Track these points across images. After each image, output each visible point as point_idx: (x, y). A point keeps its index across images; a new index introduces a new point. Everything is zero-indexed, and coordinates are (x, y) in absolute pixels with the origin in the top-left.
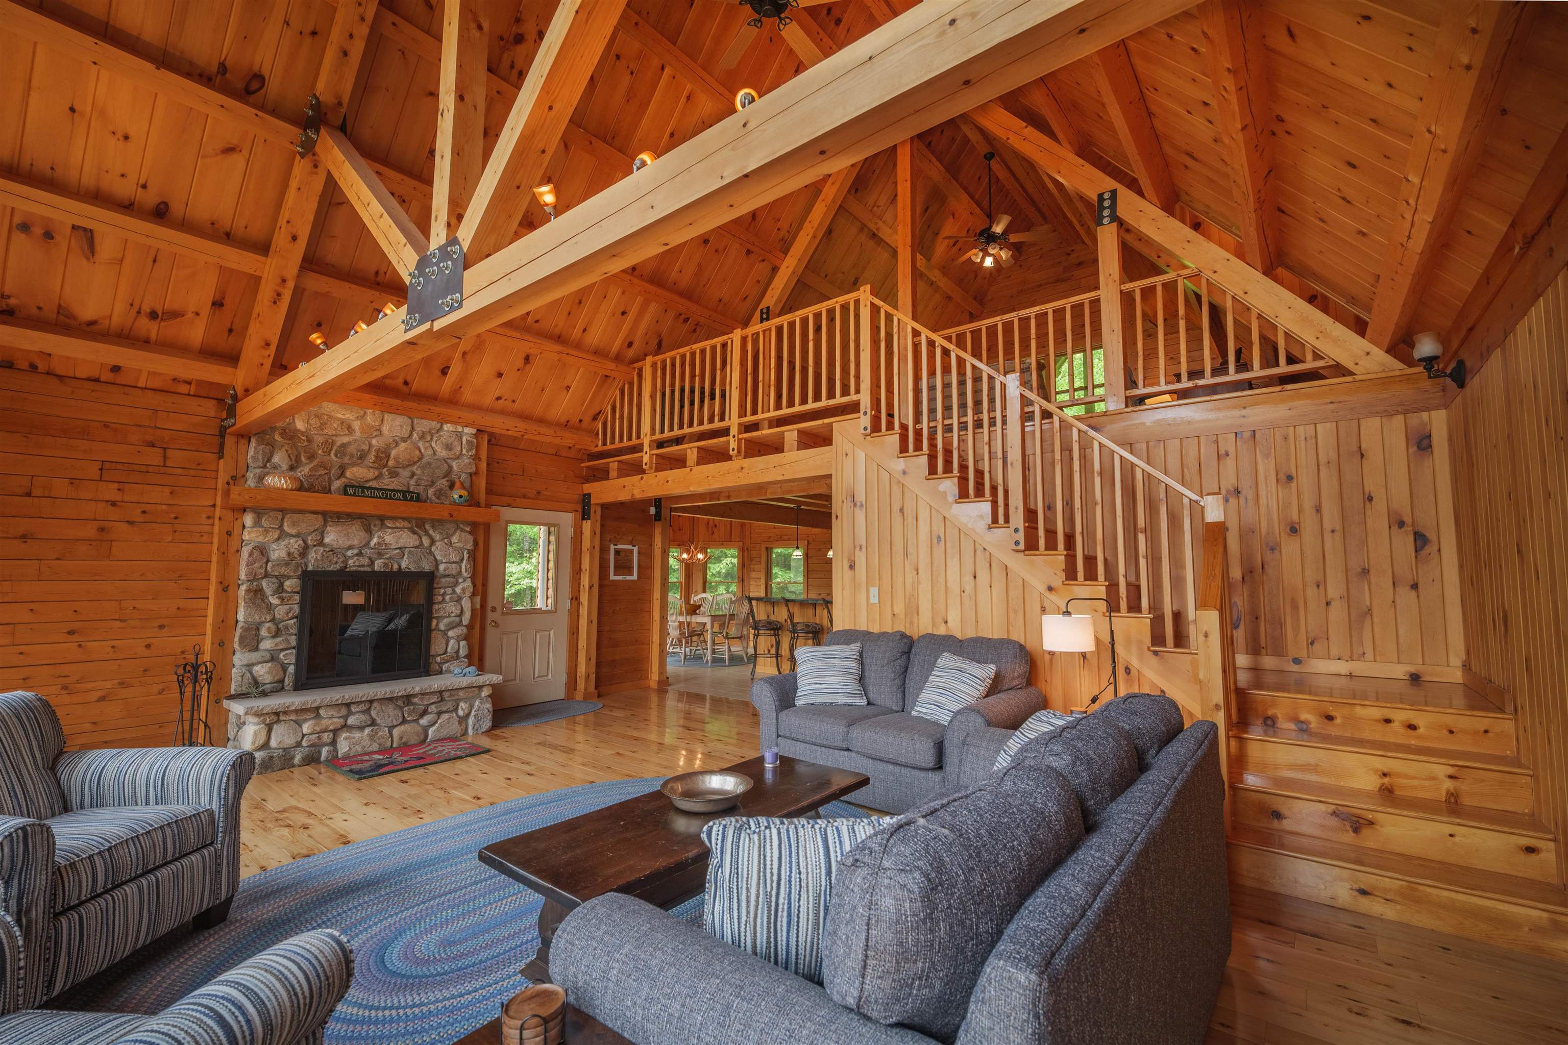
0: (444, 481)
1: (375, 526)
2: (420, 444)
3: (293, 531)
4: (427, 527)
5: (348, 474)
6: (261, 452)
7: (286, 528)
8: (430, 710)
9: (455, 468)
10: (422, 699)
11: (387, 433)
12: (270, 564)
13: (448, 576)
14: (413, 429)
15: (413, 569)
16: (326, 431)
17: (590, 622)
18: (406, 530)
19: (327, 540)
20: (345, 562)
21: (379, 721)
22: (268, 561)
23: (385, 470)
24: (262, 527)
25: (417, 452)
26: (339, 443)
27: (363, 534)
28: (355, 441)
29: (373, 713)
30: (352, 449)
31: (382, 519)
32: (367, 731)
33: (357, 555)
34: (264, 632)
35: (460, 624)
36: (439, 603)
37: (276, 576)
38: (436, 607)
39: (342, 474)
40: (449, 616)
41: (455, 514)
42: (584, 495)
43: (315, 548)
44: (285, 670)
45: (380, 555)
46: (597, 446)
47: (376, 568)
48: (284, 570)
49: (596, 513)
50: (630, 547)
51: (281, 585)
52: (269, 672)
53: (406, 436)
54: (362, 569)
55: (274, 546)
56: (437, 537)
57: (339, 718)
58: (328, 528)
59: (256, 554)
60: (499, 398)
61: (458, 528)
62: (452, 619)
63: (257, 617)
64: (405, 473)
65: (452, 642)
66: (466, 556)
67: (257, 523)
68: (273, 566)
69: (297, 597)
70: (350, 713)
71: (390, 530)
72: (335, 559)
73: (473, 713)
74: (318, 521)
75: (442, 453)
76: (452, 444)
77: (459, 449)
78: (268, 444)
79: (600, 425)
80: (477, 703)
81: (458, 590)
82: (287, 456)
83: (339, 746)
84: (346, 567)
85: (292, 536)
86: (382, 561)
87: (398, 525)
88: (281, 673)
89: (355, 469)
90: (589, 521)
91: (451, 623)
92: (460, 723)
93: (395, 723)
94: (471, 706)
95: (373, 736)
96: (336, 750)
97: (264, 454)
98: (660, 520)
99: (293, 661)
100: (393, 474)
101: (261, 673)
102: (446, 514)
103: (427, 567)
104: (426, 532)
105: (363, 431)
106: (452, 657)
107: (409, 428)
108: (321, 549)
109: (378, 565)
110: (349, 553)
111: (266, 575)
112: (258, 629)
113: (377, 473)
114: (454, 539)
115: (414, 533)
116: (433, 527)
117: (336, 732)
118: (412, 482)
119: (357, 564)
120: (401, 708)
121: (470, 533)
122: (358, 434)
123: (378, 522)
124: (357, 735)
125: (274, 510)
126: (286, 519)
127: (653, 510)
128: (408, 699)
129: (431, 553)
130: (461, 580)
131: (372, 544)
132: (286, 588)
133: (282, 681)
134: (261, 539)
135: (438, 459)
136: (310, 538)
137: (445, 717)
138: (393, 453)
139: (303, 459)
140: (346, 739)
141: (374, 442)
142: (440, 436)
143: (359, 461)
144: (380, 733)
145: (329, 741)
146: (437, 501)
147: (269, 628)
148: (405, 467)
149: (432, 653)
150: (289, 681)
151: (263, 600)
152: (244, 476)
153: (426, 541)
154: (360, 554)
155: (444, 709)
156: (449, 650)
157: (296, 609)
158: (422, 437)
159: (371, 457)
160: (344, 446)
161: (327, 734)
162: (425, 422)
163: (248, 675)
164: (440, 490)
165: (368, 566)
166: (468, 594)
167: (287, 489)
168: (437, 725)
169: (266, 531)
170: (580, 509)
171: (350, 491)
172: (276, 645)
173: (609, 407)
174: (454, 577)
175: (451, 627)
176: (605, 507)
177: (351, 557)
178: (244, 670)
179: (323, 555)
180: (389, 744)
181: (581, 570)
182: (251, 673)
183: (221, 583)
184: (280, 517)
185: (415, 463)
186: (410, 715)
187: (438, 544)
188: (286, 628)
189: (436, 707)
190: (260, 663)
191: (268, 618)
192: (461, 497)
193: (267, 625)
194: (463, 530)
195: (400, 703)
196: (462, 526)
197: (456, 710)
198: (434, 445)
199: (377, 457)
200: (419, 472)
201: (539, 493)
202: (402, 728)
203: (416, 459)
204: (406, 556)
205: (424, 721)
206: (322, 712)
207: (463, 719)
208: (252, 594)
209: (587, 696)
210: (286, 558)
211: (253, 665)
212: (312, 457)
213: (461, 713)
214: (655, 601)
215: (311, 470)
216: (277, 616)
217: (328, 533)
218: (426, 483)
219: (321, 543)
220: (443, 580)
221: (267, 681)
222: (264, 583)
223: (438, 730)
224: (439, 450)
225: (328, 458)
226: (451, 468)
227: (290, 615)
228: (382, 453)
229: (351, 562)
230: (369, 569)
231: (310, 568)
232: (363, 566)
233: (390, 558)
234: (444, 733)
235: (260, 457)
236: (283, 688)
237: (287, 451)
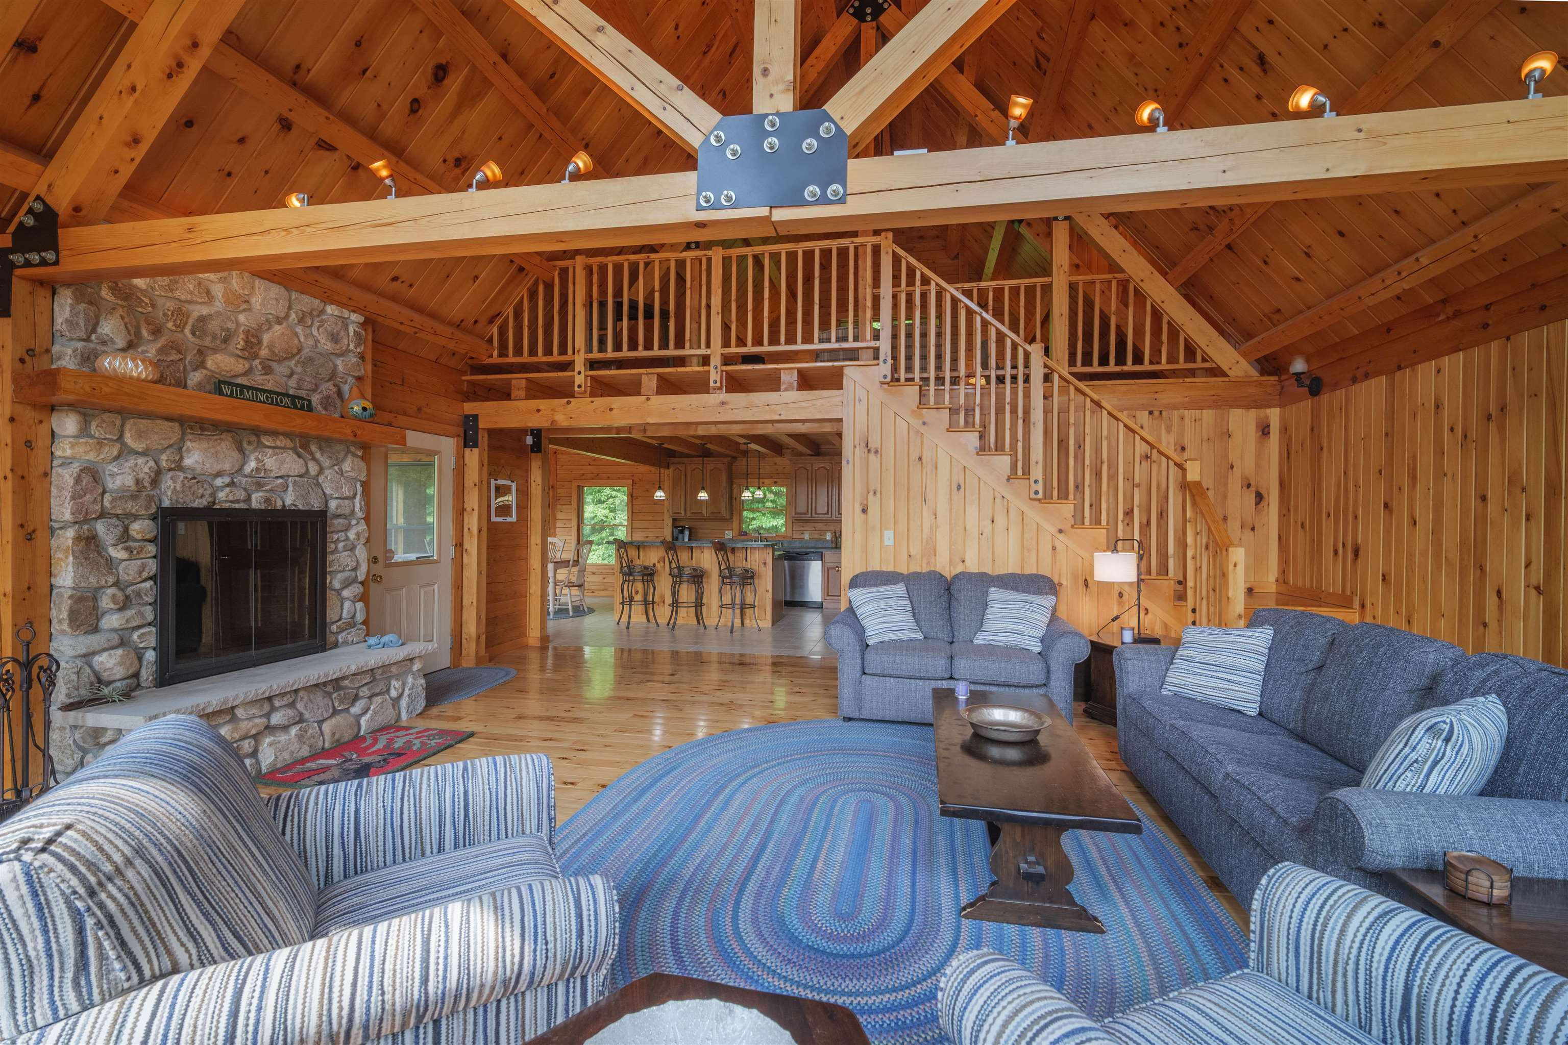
0: (330, 385)
1: (249, 443)
2: (299, 329)
3: (139, 446)
4: (313, 448)
5: (209, 363)
6: (82, 316)
7: (128, 438)
8: (361, 694)
9: (341, 368)
10: (352, 681)
11: (258, 307)
12: (107, 497)
13: (339, 516)
14: (290, 308)
15: (301, 507)
16: (177, 294)
17: (479, 573)
18: (290, 452)
19: (188, 462)
20: (213, 494)
21: (307, 715)
22: (104, 492)
23: (257, 362)
24: (92, 437)
25: (296, 341)
26: (195, 315)
27: (235, 454)
28: (219, 314)
29: (300, 706)
30: (214, 326)
31: (257, 432)
32: (294, 731)
33: (228, 485)
34: (105, 602)
35: (355, 581)
36: (332, 553)
37: (117, 516)
38: (330, 558)
39: (201, 365)
40: (343, 571)
41: (359, 432)
42: (467, 417)
43: (171, 474)
44: (140, 659)
45: (259, 486)
46: (491, 356)
47: (255, 505)
48: (131, 507)
49: (483, 439)
50: (508, 483)
51: (126, 529)
52: (121, 664)
53: (282, 315)
54: (237, 506)
55: (113, 468)
56: (327, 463)
57: (260, 717)
58: (189, 444)
59: (86, 479)
60: (395, 279)
61: (348, 451)
62: (347, 574)
63: (93, 580)
64: (281, 369)
65: (347, 605)
66: (359, 489)
67: (84, 431)
68: (114, 500)
69: (152, 549)
70: (273, 709)
71: (270, 451)
72: (201, 491)
73: (407, 692)
74: (172, 432)
75: (327, 345)
76: (338, 334)
77: (346, 342)
78: (90, 303)
79: (495, 331)
80: (410, 679)
81: (352, 535)
82: (123, 327)
83: (260, 756)
84: (214, 503)
85: (137, 453)
86: (261, 494)
87: (278, 443)
88: (136, 662)
89: (219, 357)
90: (476, 451)
91: (346, 579)
92: (393, 706)
93: (326, 715)
94: (404, 684)
95: (302, 736)
96: (258, 763)
97: (87, 321)
98: (539, 451)
99: (153, 644)
100: (267, 370)
101: (108, 666)
102: (349, 431)
103: (316, 505)
104: (312, 454)
105: (228, 302)
106: (349, 623)
107: (287, 306)
108: (181, 475)
109: (257, 501)
110: (219, 482)
111: (102, 515)
112: (95, 599)
113: (247, 366)
114: (347, 466)
115: (299, 456)
116: (320, 449)
117: (256, 737)
118: (292, 383)
119: (231, 498)
120: (329, 694)
121: (362, 458)
122: (219, 305)
123: (253, 438)
124: (283, 738)
125: (109, 411)
126: (127, 427)
127: (529, 440)
128: (336, 683)
129: (318, 485)
130: (354, 522)
131: (248, 469)
132: (133, 533)
133: (136, 675)
134: (92, 456)
135: (320, 354)
136: (164, 457)
137: (378, 700)
138: (266, 338)
139: (145, 333)
140: (270, 745)
141: (242, 318)
142: (322, 321)
143: (223, 346)
144: (310, 731)
145: (251, 750)
146: (324, 412)
147: (114, 595)
148: (280, 361)
149: (328, 620)
150: (147, 675)
151: (99, 553)
152: (48, 351)
153: (313, 469)
154: (232, 484)
155: (377, 691)
156: (344, 615)
157: (152, 566)
158: (301, 321)
159: (239, 341)
160: (202, 319)
161: (247, 741)
162: (306, 299)
163: (88, 670)
164: (328, 397)
165: (244, 501)
166: (363, 540)
168: (370, 712)
169: (100, 444)
170: (462, 435)
171: (226, 390)
172: (128, 621)
173: (511, 310)
174: (345, 516)
175: (347, 584)
176: (493, 433)
177: (222, 488)
178: (79, 664)
179: (184, 485)
180: (320, 744)
181: (464, 510)
182: (91, 667)
183: (22, 526)
184: (118, 423)
185: (293, 356)
186: (341, 702)
187: (327, 472)
188: (138, 594)
189: (369, 689)
190: (105, 650)
191: (111, 580)
192: (364, 409)
193: (110, 591)
194: (354, 455)
195: (329, 688)
196: (353, 449)
197: (388, 691)
198: (315, 333)
199: (247, 341)
200: (299, 369)
201: (419, 409)
202: (334, 721)
203: (295, 351)
204: (290, 488)
205: (356, 709)
206: (239, 712)
207: (396, 701)
208: (83, 543)
209: (479, 660)
210: (134, 488)
211: (94, 653)
212: (157, 332)
213: (394, 693)
214: (533, 547)
215: (160, 351)
216: (124, 577)
217: (188, 450)
218: (310, 387)
219: (179, 467)
220: (336, 522)
221: (118, 677)
222: (100, 527)
223: (372, 718)
224: (322, 341)
225: (180, 335)
226: (335, 366)
227: (145, 575)
228: (253, 336)
229: (221, 495)
230: (246, 507)
231: (166, 503)
232: (238, 501)
233: (271, 490)
234: (380, 721)
235: (82, 323)
236: (138, 685)
237: (122, 318)
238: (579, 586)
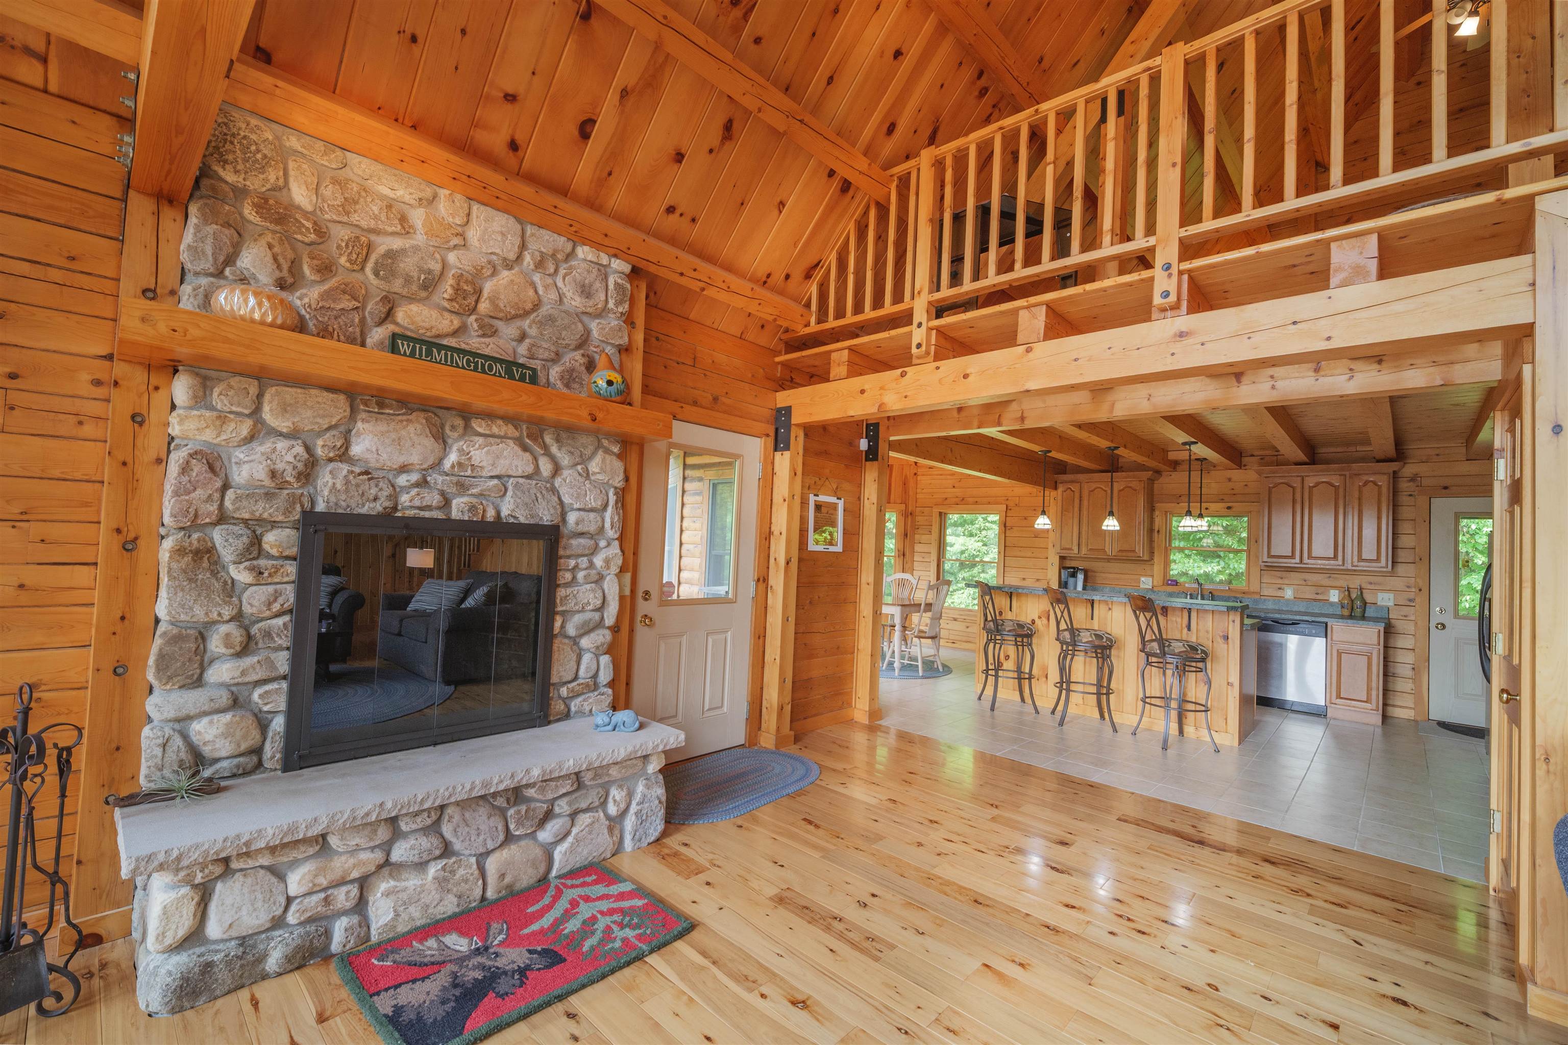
0: (577, 355)
1: (453, 428)
2: (537, 278)
3: (283, 425)
4: (548, 439)
5: (400, 315)
6: (210, 240)
7: (267, 414)
8: (557, 810)
9: (595, 333)
10: (542, 790)
11: (477, 244)
12: (230, 495)
13: (581, 534)
14: (523, 246)
15: (522, 520)
16: (355, 218)
17: (786, 619)
18: (511, 442)
19: (356, 449)
20: (394, 497)
21: (457, 846)
22: (226, 487)
23: (473, 318)
24: (212, 408)
25: (531, 293)
26: (382, 249)
27: (429, 442)
28: (416, 249)
29: (447, 830)
30: (408, 265)
31: (466, 414)
32: (433, 870)
33: (417, 485)
34: (215, 645)
35: (600, 624)
36: (567, 585)
37: (245, 522)
38: (561, 592)
39: (388, 316)
40: (583, 610)
41: (600, 416)
42: (779, 410)
43: (331, 466)
44: (263, 726)
45: (462, 487)
46: (807, 325)
47: (455, 514)
48: (262, 509)
49: (798, 440)
50: (833, 500)
51: (256, 541)
52: (225, 735)
53: (512, 256)
54: (427, 514)
55: (240, 454)
56: (565, 459)
57: (372, 849)
58: (360, 425)
59: (198, 468)
60: (671, 210)
61: (599, 446)
62: (588, 615)
63: (199, 613)
64: (509, 331)
65: (587, 658)
66: (612, 499)
67: (201, 399)
68: (238, 498)
69: (291, 569)
70: (397, 835)
71: (481, 440)
72: (374, 491)
73: (634, 808)
74: (338, 407)
75: (575, 301)
76: (591, 285)
77: (603, 298)
78: (227, 225)
79: (814, 290)
80: (640, 788)
81: (598, 561)
82: (269, 258)
83: (372, 911)
84: (395, 509)
85: (281, 434)
86: (465, 499)
87: (495, 430)
88: (255, 734)
89: (414, 308)
90: (787, 454)
91: (586, 623)
92: (611, 829)
93: (490, 846)
94: (630, 795)
95: (445, 880)
96: (365, 923)
97: (217, 249)
98: (875, 458)
99: (283, 706)
100: (488, 331)
101: (208, 737)
102: (584, 413)
103: (546, 515)
104: (545, 447)
105: (430, 233)
106: (587, 685)
107: (518, 241)
108: (344, 468)
109: (459, 509)
110: (402, 480)
111: (222, 518)
112: (202, 637)
113: (457, 323)
114: (594, 466)
115: (525, 449)
116: (558, 440)
117: (363, 883)
118: (522, 349)
119: (417, 503)
120: (503, 812)
121: (620, 456)
122: (420, 238)
123: (459, 422)
124: (412, 882)
125: (241, 374)
126: (267, 397)
127: (864, 444)
128: (516, 794)
129: (554, 490)
130: (602, 543)
131: (447, 464)
132: (266, 546)
133: (257, 751)
134: (208, 436)
135: (566, 312)
136: (320, 442)
137: (584, 819)
138: (488, 287)
139: (307, 270)
140: (387, 894)
141: (452, 257)
142: (571, 268)
143: (424, 294)
144: (461, 872)
145: (349, 905)
146: (565, 390)
147: (228, 635)
148: (509, 319)
149: (554, 679)
150: (272, 751)
151: (214, 574)
152: (173, 293)
153: (546, 467)
154: (423, 483)
155: (584, 805)
156: (582, 673)
157: (289, 595)
158: (539, 265)
159: (446, 289)
160: (391, 255)
161: (344, 889)
162: (546, 234)
163: (178, 741)
164: (571, 371)
165: (439, 508)
166: (614, 569)
167: (263, 323)
168: (570, 839)
169: (222, 419)
170: (772, 434)
171: (404, 347)
172: (243, 673)
173: (833, 257)
174: (592, 536)
175: (588, 629)
176: (809, 430)
177: (406, 489)
178: (168, 731)
179: (347, 482)
180: (478, 893)
181: (770, 533)
182: (185, 737)
183: (118, 531)
184: (253, 390)
185: (527, 314)
186: (519, 823)
187: (566, 473)
188: (268, 634)
189: (570, 804)
190: (205, 714)
191: (227, 613)
192: (610, 383)
193: (224, 629)
194: (607, 451)
195: (500, 802)
196: (605, 443)
197: (604, 804)
198: (560, 284)
199: (457, 289)
200: (533, 332)
201: (716, 399)
202: (505, 853)
203: (529, 306)
204: (510, 493)
205: (545, 835)
206: (333, 841)
207: (615, 823)
208: (188, 559)
209: (780, 741)
210: (268, 482)
211: (189, 718)
212: (326, 269)
213: (612, 810)
214: (864, 586)
215: (325, 296)
216: (247, 609)
217: (359, 434)
218: (546, 355)
219: (343, 455)
220: (574, 542)
221: (224, 754)
222: (218, 535)
223: (572, 850)
224: (569, 295)
225: (359, 276)
226: (588, 332)
227: (276, 607)
228: (467, 282)
229: (404, 499)
230: (438, 515)
231: (321, 507)
232: (428, 508)
233: (481, 495)
234: (584, 855)
235: (209, 251)
236: (260, 764)
237: (270, 247)
238: (932, 638)
